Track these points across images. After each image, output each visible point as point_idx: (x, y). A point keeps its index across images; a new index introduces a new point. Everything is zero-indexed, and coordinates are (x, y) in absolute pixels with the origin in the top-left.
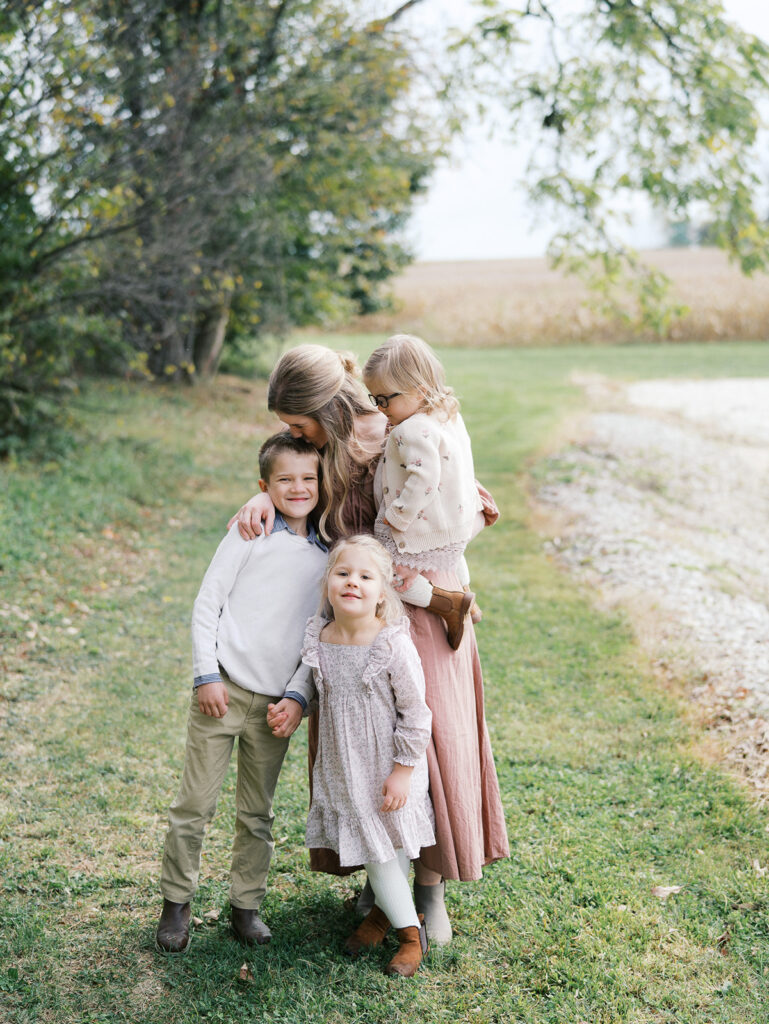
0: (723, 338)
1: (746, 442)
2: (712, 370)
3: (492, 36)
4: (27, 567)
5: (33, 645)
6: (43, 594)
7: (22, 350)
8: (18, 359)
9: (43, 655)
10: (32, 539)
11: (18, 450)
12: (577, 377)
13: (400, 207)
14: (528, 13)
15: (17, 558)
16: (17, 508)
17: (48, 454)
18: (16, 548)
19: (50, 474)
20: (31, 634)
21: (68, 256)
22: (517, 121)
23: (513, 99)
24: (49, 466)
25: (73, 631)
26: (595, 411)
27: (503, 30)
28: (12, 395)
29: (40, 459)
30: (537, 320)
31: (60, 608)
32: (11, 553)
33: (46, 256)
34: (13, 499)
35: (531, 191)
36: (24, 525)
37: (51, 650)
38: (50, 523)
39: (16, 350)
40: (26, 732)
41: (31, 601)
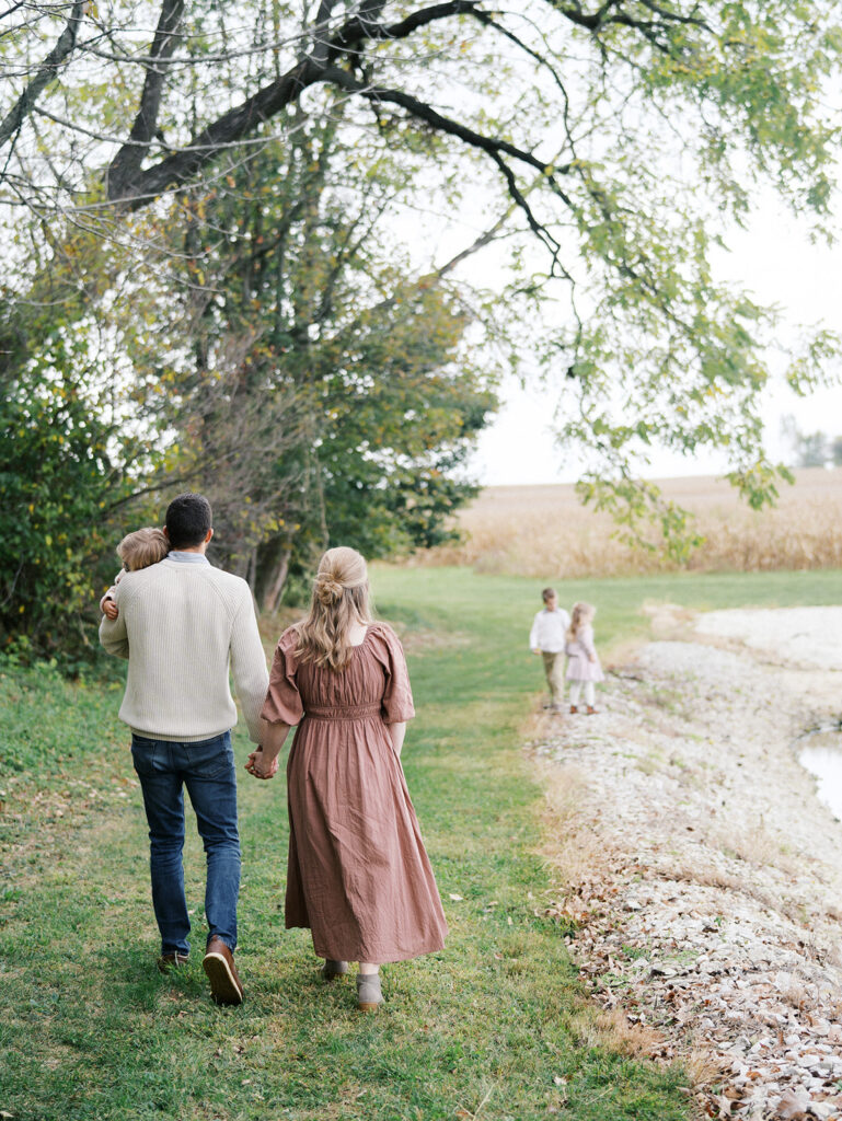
1: (798, 667)
2: (790, 597)
3: (522, 296)
4: (89, 755)
5: (93, 802)
6: (102, 773)
7: (91, 587)
8: (88, 593)
9: (100, 807)
10: (95, 737)
11: (87, 673)
12: (649, 607)
13: (465, 442)
14: (552, 275)
15: (83, 749)
16: (84, 714)
17: (112, 677)
18: (83, 742)
19: (112, 692)
20: (92, 795)
21: (132, 505)
22: (546, 371)
23: (543, 351)
24: (113, 686)
25: (123, 795)
26: (653, 639)
27: (530, 291)
28: (83, 626)
29: (106, 680)
31: (115, 781)
32: (78, 745)
33: (112, 506)
34: (81, 708)
35: (559, 434)
36: (89, 727)
37: (105, 804)
38: (111, 727)
39: (86, 586)
40: (86, 842)
41: (93, 777)
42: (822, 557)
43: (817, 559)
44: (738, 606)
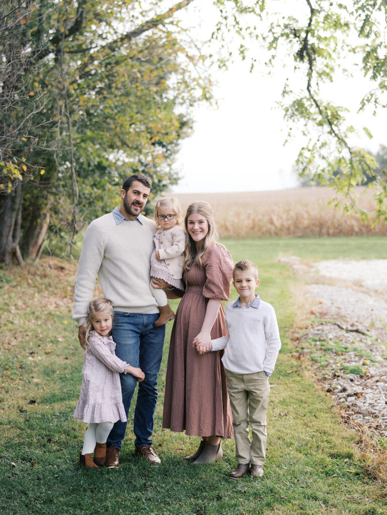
0: (359, 234)
30: (248, 223)
42: (364, 230)
43: (361, 230)
44: (335, 258)
